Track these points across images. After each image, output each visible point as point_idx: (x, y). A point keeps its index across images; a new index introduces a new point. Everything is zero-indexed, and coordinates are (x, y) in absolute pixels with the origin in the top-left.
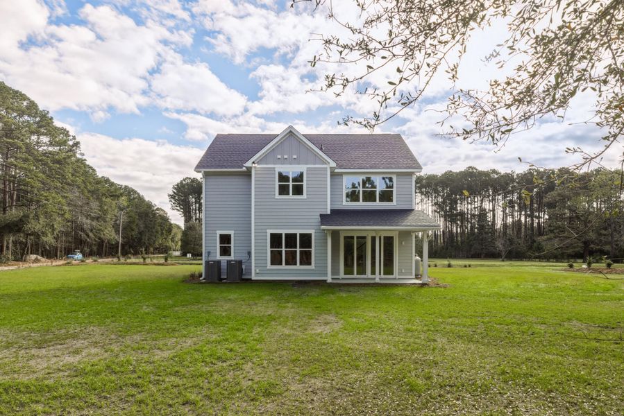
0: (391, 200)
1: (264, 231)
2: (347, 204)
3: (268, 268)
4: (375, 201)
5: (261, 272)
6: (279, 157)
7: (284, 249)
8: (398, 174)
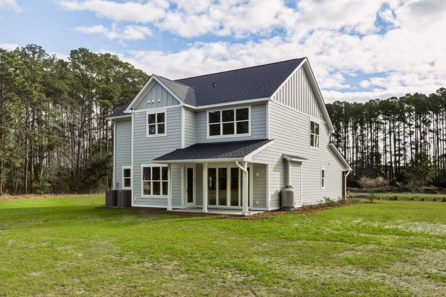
0: (247, 131)
1: (138, 165)
2: (210, 138)
3: (142, 197)
4: (233, 133)
5: (138, 200)
6: (149, 102)
7: (152, 181)
8: (254, 105)
